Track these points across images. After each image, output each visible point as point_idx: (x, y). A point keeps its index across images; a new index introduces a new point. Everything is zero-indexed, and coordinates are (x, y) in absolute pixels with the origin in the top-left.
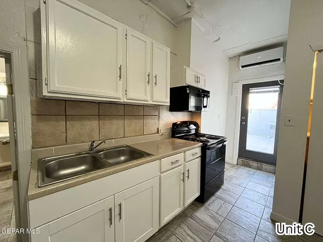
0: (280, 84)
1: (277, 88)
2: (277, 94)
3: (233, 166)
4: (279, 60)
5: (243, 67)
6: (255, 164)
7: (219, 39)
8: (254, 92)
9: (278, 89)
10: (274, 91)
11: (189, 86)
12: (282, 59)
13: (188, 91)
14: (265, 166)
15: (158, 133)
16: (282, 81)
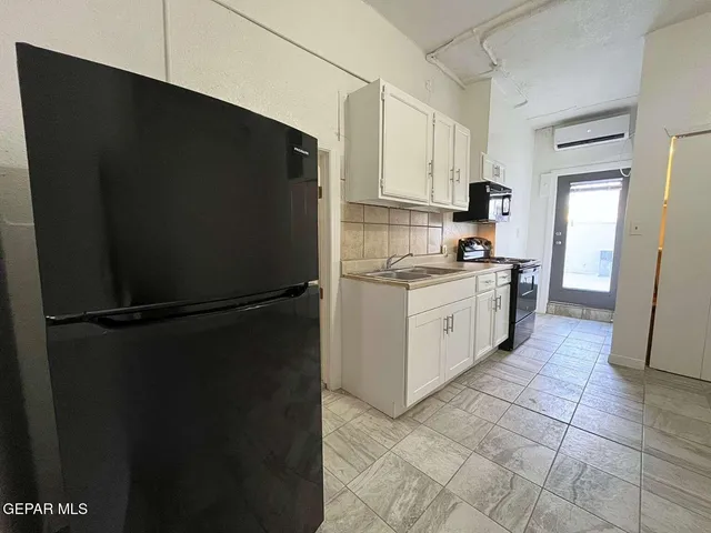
0: (622, 176)
1: (617, 182)
2: (617, 193)
3: (542, 315)
4: (622, 135)
5: (560, 146)
6: (578, 310)
7: (526, 102)
8: (577, 190)
9: (619, 184)
10: (612, 188)
11: (488, 183)
12: (626, 136)
13: (488, 190)
14: (594, 312)
15: (441, 253)
16: (627, 171)
